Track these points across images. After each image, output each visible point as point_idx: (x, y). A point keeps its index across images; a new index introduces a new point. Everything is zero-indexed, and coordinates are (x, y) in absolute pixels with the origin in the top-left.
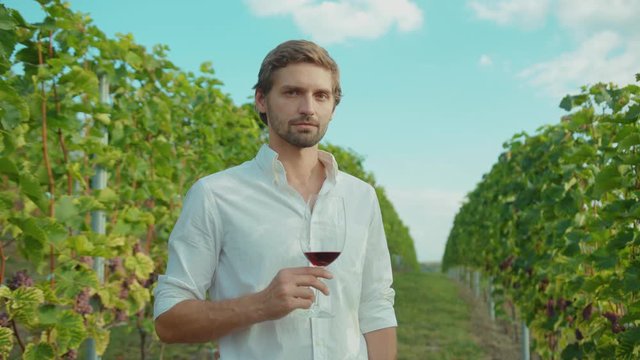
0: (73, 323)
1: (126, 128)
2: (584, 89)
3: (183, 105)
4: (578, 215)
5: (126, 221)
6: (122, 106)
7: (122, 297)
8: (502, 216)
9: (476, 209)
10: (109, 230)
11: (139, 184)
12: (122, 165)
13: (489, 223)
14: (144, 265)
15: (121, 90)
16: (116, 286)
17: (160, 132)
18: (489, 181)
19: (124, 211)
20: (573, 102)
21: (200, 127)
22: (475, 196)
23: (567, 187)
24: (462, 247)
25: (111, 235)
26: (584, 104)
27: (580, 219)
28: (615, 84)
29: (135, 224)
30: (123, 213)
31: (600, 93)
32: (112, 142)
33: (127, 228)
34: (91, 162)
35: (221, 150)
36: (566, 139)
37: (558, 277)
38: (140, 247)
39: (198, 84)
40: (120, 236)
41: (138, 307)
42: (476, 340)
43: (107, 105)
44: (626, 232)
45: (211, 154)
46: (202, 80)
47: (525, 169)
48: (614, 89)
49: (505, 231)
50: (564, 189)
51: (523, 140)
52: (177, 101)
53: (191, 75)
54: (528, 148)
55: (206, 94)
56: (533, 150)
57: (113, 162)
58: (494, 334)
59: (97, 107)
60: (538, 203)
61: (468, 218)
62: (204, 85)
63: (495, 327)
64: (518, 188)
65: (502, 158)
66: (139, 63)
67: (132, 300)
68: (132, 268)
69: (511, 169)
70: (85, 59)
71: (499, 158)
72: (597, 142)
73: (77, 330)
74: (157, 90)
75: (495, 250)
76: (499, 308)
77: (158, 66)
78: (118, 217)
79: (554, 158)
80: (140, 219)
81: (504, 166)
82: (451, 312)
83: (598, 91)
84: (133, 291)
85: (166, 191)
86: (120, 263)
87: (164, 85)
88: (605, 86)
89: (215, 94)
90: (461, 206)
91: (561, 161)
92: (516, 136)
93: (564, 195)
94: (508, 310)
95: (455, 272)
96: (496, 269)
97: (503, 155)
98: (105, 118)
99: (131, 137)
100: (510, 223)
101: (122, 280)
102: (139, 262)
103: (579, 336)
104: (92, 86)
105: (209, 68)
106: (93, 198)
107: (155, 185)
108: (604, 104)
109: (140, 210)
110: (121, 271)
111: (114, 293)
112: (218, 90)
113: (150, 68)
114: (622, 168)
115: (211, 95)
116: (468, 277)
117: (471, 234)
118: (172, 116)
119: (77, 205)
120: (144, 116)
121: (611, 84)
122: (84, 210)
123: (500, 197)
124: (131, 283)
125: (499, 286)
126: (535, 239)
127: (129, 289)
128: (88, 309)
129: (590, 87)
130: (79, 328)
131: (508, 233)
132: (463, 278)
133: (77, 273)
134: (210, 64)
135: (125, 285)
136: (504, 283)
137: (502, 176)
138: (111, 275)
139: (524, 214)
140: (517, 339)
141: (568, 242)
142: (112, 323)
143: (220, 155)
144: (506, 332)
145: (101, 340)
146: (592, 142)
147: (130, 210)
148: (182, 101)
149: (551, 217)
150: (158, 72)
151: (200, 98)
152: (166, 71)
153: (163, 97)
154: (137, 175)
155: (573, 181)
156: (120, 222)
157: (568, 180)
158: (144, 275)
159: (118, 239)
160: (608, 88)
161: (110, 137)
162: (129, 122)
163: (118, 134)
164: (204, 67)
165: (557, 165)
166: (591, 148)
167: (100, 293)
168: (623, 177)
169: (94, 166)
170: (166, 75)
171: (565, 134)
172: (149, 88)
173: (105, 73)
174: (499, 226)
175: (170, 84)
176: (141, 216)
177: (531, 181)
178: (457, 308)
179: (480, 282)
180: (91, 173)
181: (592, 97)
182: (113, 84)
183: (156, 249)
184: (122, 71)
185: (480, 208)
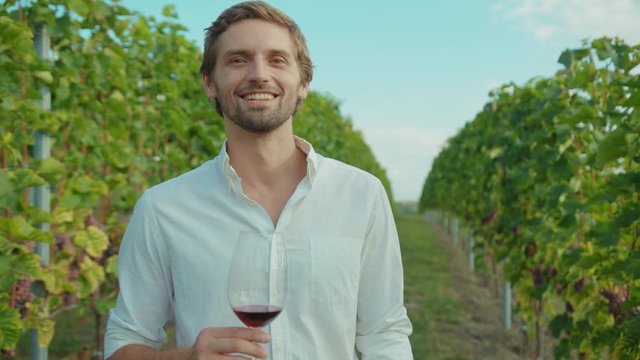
0: (8, 320)
1: (73, 86)
2: (585, 42)
3: (141, 57)
4: (573, 181)
5: (75, 192)
6: (67, 61)
7: (72, 279)
8: (486, 168)
9: (456, 156)
10: (54, 204)
11: (90, 149)
12: (69, 128)
13: (470, 173)
14: (95, 240)
15: (66, 42)
16: (63, 267)
17: (113, 88)
18: (471, 129)
19: (72, 179)
20: (573, 57)
21: (161, 81)
22: (456, 142)
23: (562, 149)
24: (440, 193)
25: (58, 209)
26: (584, 59)
27: (576, 184)
28: (620, 38)
29: (85, 196)
30: (72, 184)
31: (604, 49)
32: (57, 102)
33: (77, 200)
34: (29, 128)
35: (186, 104)
36: (561, 96)
37: (550, 245)
38: (93, 220)
39: (160, 31)
40: (67, 211)
41: (90, 288)
42: (455, 296)
43: (48, 61)
44: (632, 208)
45: (174, 109)
46: (164, 25)
47: (514, 123)
48: (620, 44)
49: (489, 185)
50: (557, 152)
51: (510, 90)
52: (134, 52)
53: (152, 19)
54: (518, 101)
55: (168, 42)
56: (523, 103)
57: (56, 127)
58: (474, 287)
59: (35, 64)
60: (527, 161)
61: (447, 164)
62: (167, 30)
63: (474, 279)
64: (506, 142)
65: (488, 108)
66: (86, 10)
67: (84, 280)
68: (83, 245)
69: (496, 121)
70: (20, 6)
71: (485, 108)
72: (598, 102)
73: (13, 328)
74: (110, 41)
75: (476, 203)
76: (479, 261)
77: (109, 13)
78: (66, 187)
79: (548, 116)
80: (90, 189)
81: (489, 117)
82: (429, 263)
83: (602, 46)
84: (84, 271)
85: (122, 155)
86: (68, 241)
87: (119, 33)
88: (611, 40)
89: (178, 42)
90: (440, 150)
91: (556, 120)
92: (504, 87)
93: (558, 157)
94: (489, 265)
95: (432, 215)
96: (478, 222)
97: (489, 105)
98: (46, 76)
99: (79, 96)
100: (494, 177)
101: (71, 259)
102: (91, 237)
103: (570, 308)
104: (23, 42)
105: (172, 12)
106: (31, 171)
107: (109, 149)
108: (608, 60)
109: (92, 178)
110: (69, 249)
111: (61, 276)
112: (182, 37)
113: (100, 15)
114: (630, 137)
115: (174, 44)
116: (446, 223)
117: (450, 181)
118: (127, 70)
119: (12, 180)
120: (93, 72)
121: (617, 38)
122: (20, 186)
123: (484, 149)
124: (82, 261)
125: (480, 239)
126: (522, 199)
127: (79, 268)
128: (29, 297)
129: (592, 40)
130: (15, 325)
131: (492, 187)
132: (441, 223)
133: (15, 257)
134: (172, 7)
135: (75, 265)
136: (486, 238)
137: (486, 126)
138: (58, 254)
139: (512, 172)
140: (497, 293)
141: (564, 212)
142: (59, 307)
143: (184, 110)
144: (485, 284)
145: (44, 332)
146: (593, 102)
147: (80, 179)
148: (140, 51)
149: (542, 179)
150: (111, 20)
151: (161, 48)
152: (121, 18)
153: (116, 49)
154: (86, 140)
155: (569, 143)
156: (68, 193)
157: (563, 142)
158: (97, 252)
159: (65, 214)
160: (613, 43)
161: (53, 97)
162: (76, 80)
163: (63, 93)
164: (167, 11)
165: (551, 124)
166: (591, 109)
167: (44, 278)
168: (630, 146)
169: (33, 133)
170: (121, 22)
171: (561, 91)
172: (100, 37)
173: (44, 22)
174: (483, 179)
175: (126, 33)
176: (92, 186)
177: (520, 137)
178: (436, 259)
179: (459, 230)
180: (29, 140)
181: (593, 51)
182: (55, 36)
183: (111, 220)
184: (65, 19)
185: (462, 156)
